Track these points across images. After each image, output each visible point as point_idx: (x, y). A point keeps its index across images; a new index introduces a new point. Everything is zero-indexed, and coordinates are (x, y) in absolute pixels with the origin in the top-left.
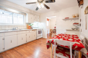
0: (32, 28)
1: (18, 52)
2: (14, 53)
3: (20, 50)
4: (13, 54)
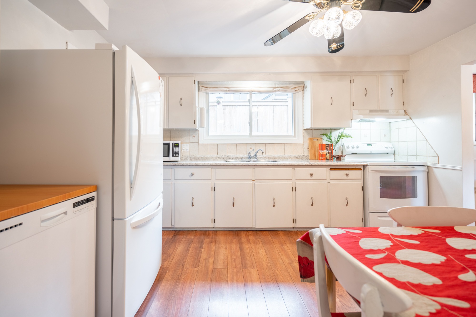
0: (339, 158)
1: (241, 249)
2: (231, 249)
3: (253, 246)
4: (226, 248)
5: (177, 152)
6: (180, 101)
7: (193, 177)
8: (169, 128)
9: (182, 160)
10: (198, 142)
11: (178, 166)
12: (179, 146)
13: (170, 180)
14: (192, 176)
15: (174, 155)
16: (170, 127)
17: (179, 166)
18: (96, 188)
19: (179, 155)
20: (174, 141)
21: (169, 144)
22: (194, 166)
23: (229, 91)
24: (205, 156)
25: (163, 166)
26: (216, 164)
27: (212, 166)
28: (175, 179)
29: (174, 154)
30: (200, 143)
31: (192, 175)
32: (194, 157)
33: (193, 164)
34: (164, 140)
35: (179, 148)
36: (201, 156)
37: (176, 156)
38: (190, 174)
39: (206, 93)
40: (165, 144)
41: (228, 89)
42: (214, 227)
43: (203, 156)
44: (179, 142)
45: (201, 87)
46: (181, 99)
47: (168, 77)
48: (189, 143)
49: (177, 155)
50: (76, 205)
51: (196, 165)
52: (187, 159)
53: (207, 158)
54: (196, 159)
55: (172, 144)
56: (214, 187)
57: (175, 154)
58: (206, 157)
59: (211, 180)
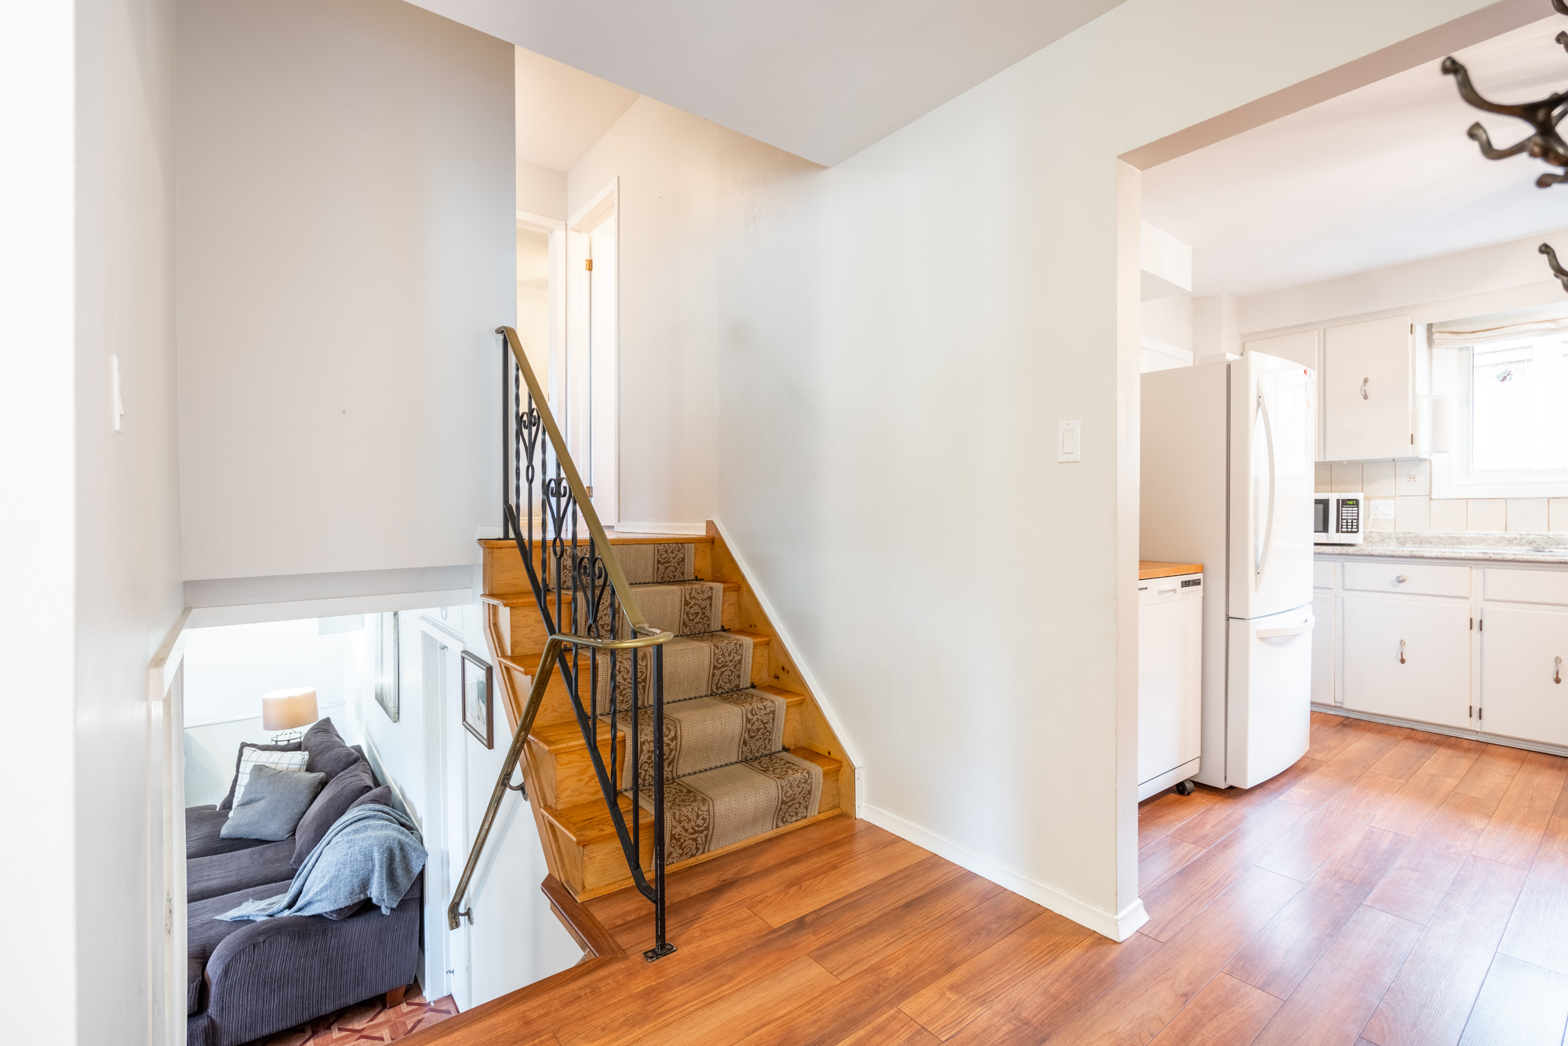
5: (1352, 522)
6: (1362, 388)
7: (1402, 587)
8: (1327, 460)
9: (1370, 544)
10: (1428, 494)
11: (1354, 555)
12: (1358, 507)
13: (1331, 589)
14: (1402, 584)
15: (1342, 528)
16: (1329, 458)
17: (1357, 555)
18: (1202, 569)
19: (1357, 528)
20: (1343, 494)
21: (1328, 500)
22: (1406, 557)
23: (1556, 330)
24: (1455, 535)
25: (1315, 554)
26: (1486, 556)
27: (1473, 562)
28: (1346, 587)
29: (1342, 526)
30: (1433, 497)
31: (1401, 581)
32: (1412, 535)
33: (1405, 552)
34: (1315, 492)
35: (1358, 510)
36: (1441, 535)
37: (1347, 532)
38: (1394, 579)
39: (1460, 349)
40: (1317, 502)
41: (1551, 325)
42: (1478, 730)
43: (1447, 534)
44: (1360, 496)
45: (1440, 334)
46: (1366, 381)
47: (1325, 330)
48: (1394, 498)
49: (1352, 528)
50: (1186, 584)
51: (1412, 557)
52: (1387, 540)
53: (1462, 540)
54: (1420, 541)
55: (1338, 501)
56: (1479, 621)
57: (1347, 525)
58: (1458, 539)
59: (1467, 598)
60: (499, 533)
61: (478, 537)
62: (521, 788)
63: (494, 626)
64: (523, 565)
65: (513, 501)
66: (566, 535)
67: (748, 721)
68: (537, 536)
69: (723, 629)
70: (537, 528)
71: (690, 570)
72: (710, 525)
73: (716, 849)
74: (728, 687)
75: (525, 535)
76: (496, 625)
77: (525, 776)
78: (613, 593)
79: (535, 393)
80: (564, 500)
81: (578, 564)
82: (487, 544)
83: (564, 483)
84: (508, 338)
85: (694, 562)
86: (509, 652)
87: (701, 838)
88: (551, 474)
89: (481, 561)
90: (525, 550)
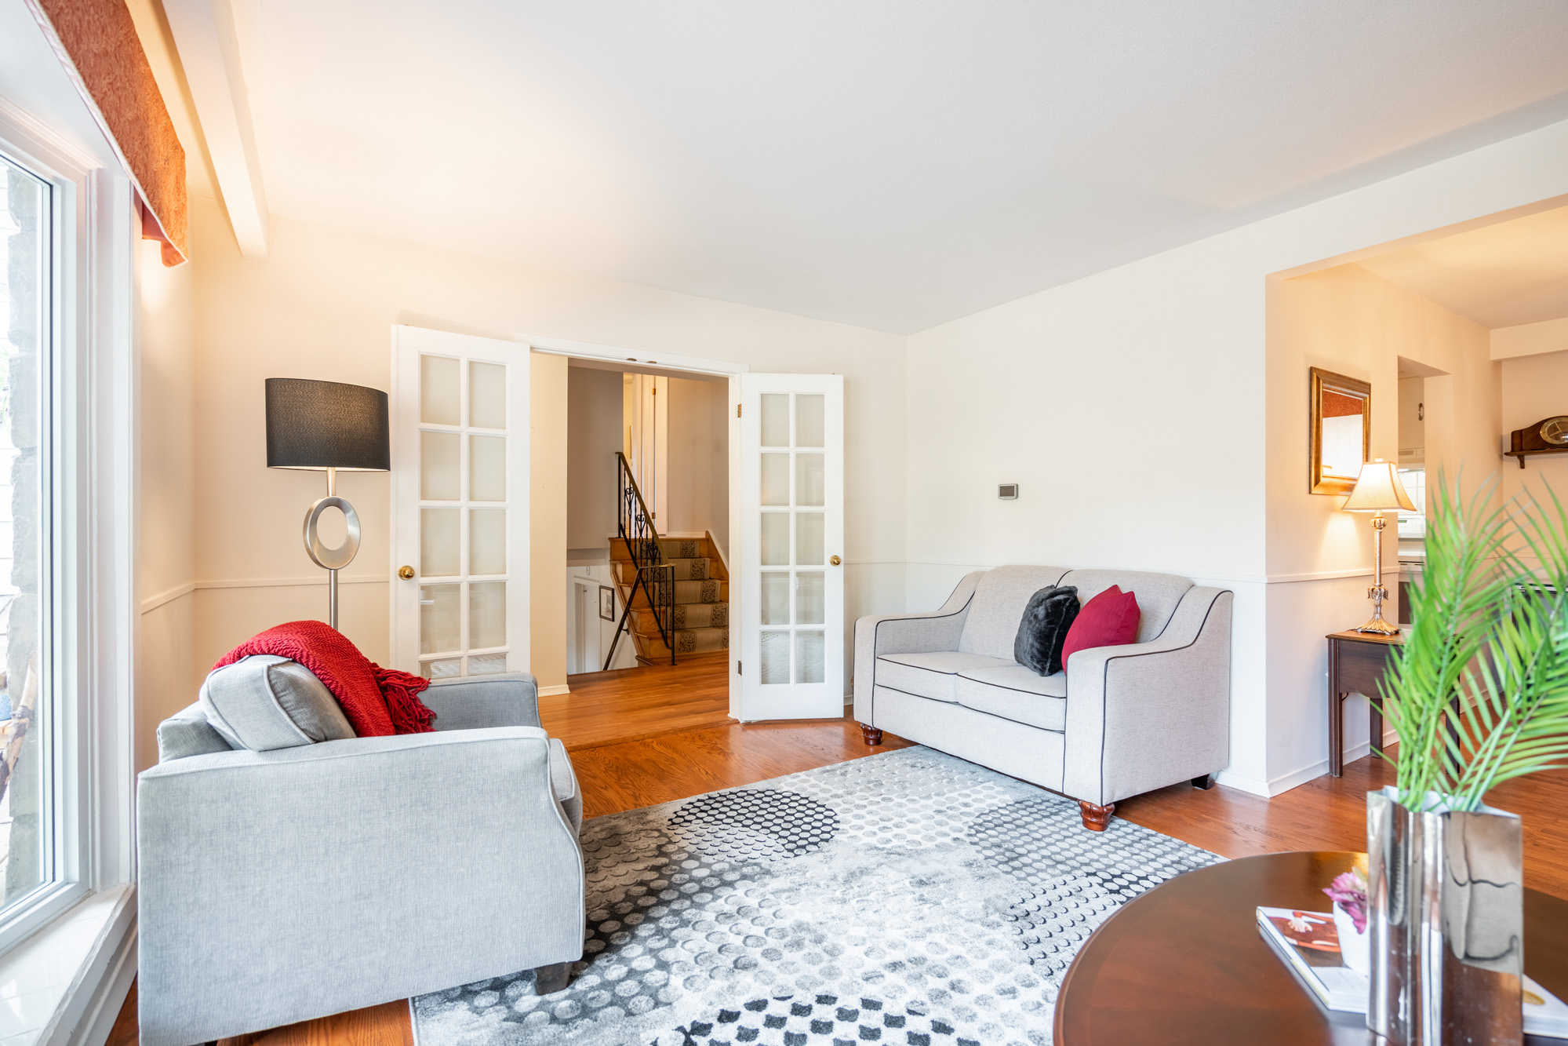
60: (616, 535)
61: (608, 537)
62: (627, 630)
63: (615, 573)
64: (627, 548)
65: (622, 522)
66: (644, 536)
67: (714, 610)
68: (633, 537)
69: (710, 578)
70: (633, 533)
71: (697, 552)
72: (707, 532)
73: (697, 651)
74: (709, 600)
75: (628, 537)
76: (616, 572)
77: (628, 625)
78: (660, 554)
79: (632, 481)
80: (643, 523)
81: (647, 546)
82: (612, 540)
83: (643, 516)
84: (621, 457)
85: (699, 550)
86: (621, 581)
87: (691, 646)
88: (638, 513)
89: (609, 547)
90: (628, 542)
